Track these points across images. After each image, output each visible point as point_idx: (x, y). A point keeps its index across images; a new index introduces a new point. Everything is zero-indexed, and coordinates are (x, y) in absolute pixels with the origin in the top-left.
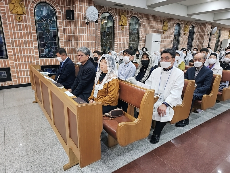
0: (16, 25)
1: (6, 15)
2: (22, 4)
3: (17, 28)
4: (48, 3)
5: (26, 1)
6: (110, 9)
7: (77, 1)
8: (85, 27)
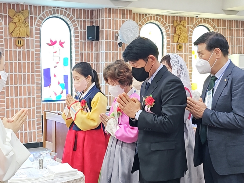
0: (15, 52)
1: (3, 39)
2: (26, 22)
3: (15, 57)
4: (62, 17)
5: (31, 18)
6: (157, 17)
7: (106, 12)
8: (117, 50)
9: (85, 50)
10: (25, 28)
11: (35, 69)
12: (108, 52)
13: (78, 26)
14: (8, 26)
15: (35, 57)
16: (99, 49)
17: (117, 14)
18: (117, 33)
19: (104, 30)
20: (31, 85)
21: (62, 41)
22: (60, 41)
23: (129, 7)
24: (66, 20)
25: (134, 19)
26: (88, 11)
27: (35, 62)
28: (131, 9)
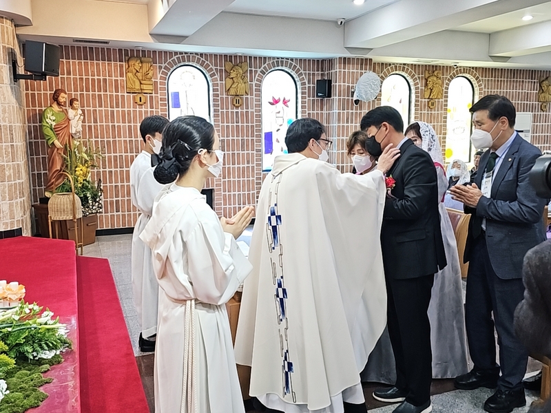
0: (232, 113)
1: (219, 98)
2: (244, 77)
3: (232, 118)
4: (286, 70)
5: (251, 71)
6: (404, 67)
7: (340, 63)
8: (352, 109)
9: (313, 110)
10: (243, 85)
11: (255, 133)
12: (342, 111)
13: (306, 81)
14: (224, 82)
15: (255, 118)
16: (330, 108)
17: (353, 64)
18: (352, 87)
19: (338, 85)
20: (250, 152)
21: (287, 99)
22: (284, 99)
23: (368, 56)
24: (292, 74)
25: (374, 71)
26: (318, 61)
27: (254, 124)
28: (371, 58)
